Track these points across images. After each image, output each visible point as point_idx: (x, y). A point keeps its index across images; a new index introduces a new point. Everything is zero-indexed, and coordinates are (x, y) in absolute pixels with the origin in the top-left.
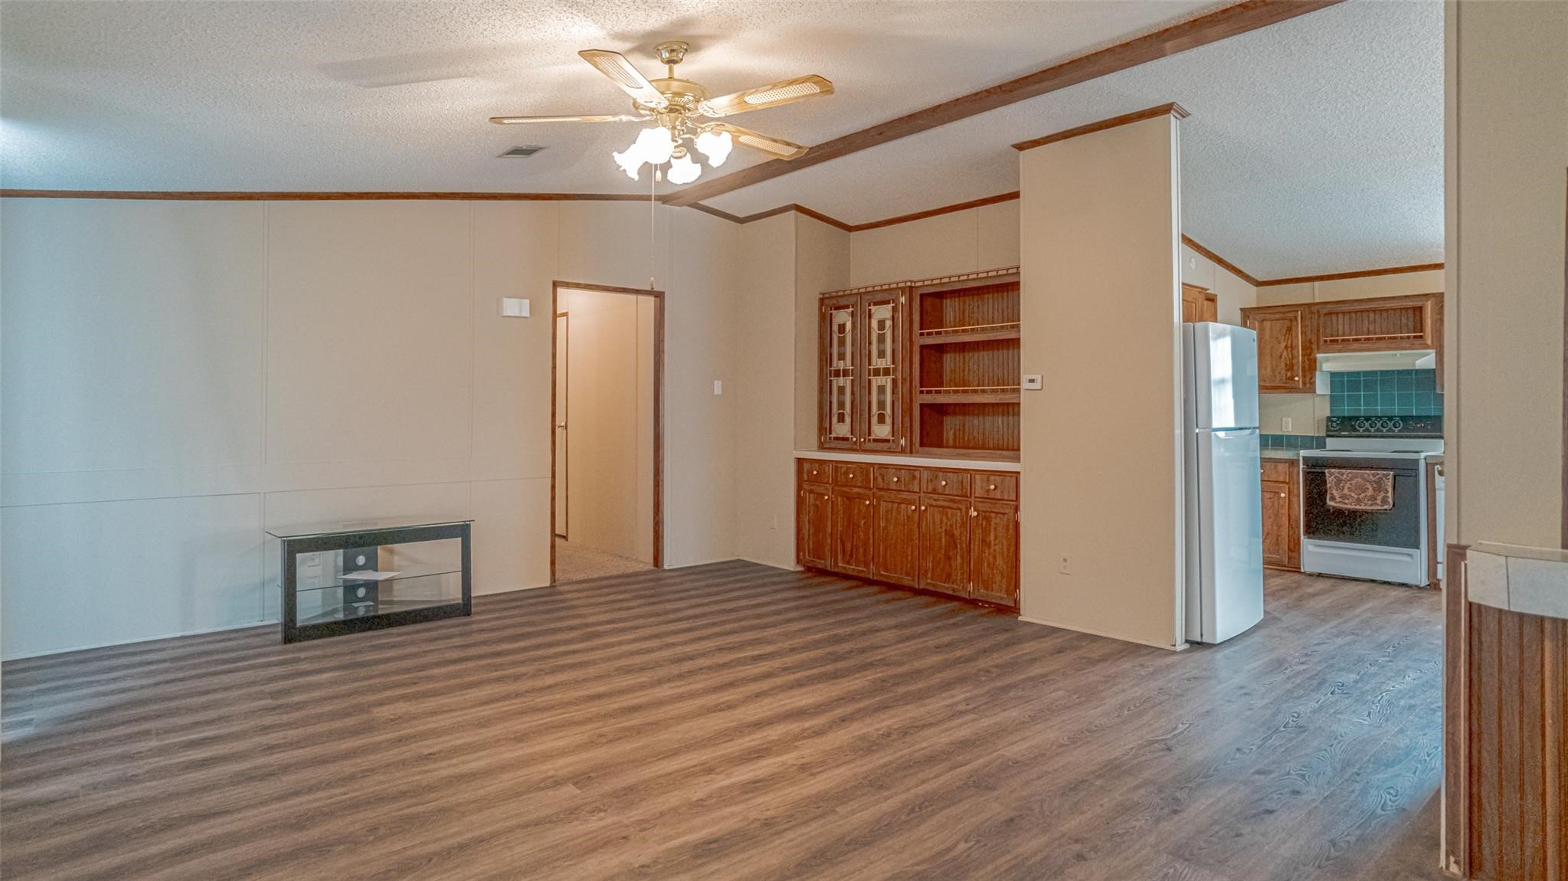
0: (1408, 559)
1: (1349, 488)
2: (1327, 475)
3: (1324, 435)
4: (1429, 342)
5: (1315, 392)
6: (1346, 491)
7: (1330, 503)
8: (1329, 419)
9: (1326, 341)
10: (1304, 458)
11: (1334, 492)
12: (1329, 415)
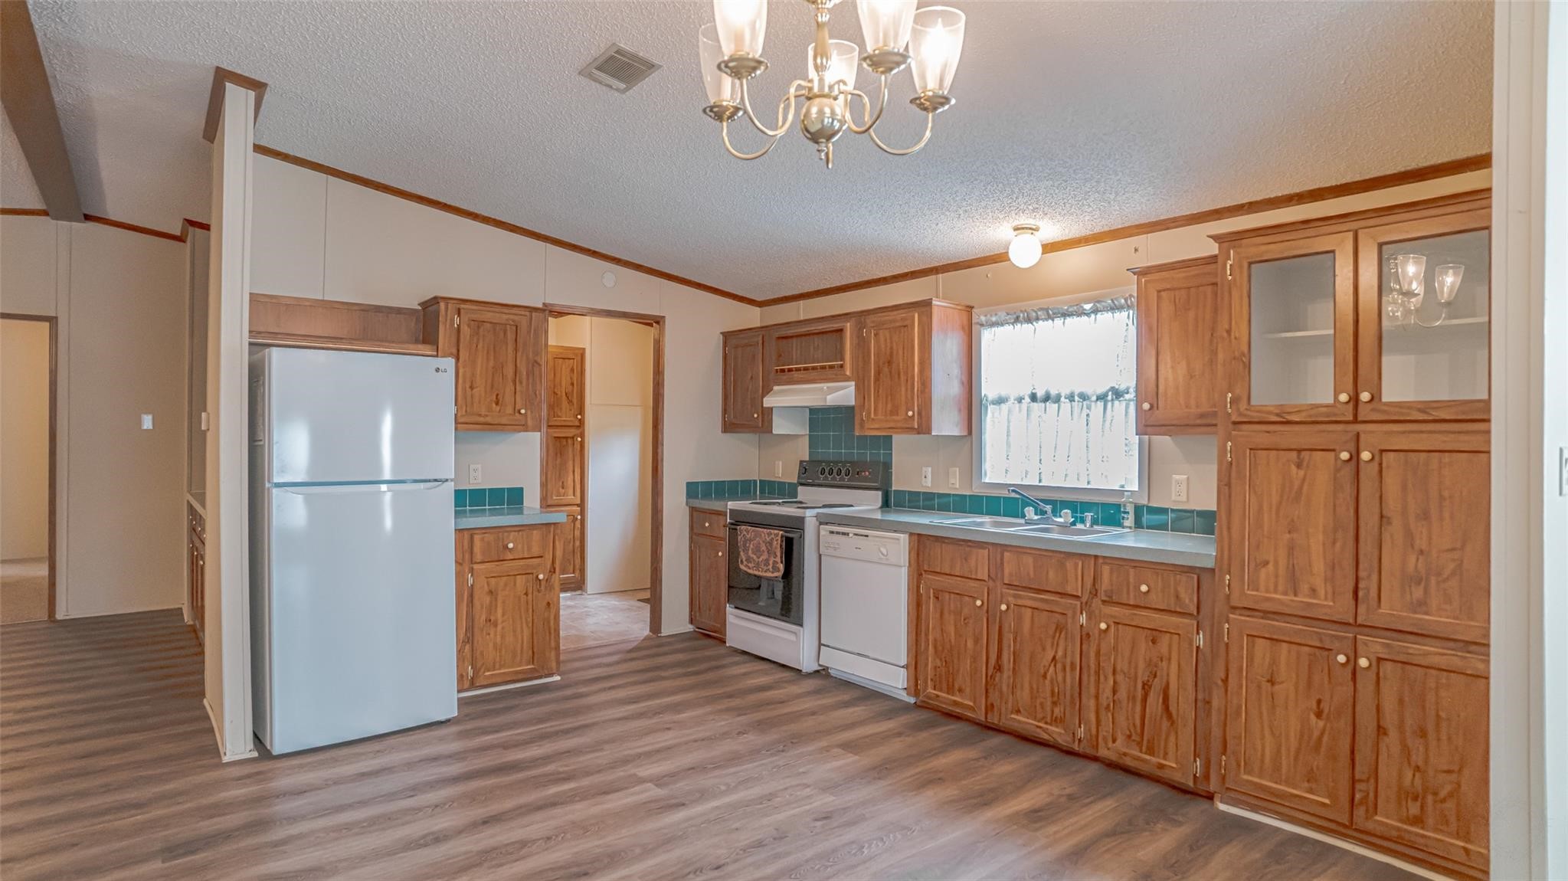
1: (752, 549)
2: (741, 531)
3: (797, 482)
4: (849, 373)
5: (771, 432)
6: (750, 553)
7: (740, 565)
8: (801, 463)
9: (777, 371)
10: (730, 510)
11: (742, 553)
12: (807, 458)
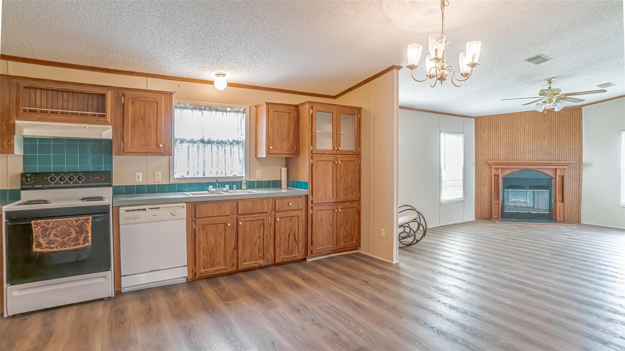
0: (103, 280)
1: (54, 234)
2: (33, 226)
3: (20, 188)
4: (109, 120)
5: (13, 153)
6: (52, 237)
7: (35, 249)
8: (23, 175)
9: (25, 110)
10: (7, 213)
11: (41, 240)
12: (22, 172)
